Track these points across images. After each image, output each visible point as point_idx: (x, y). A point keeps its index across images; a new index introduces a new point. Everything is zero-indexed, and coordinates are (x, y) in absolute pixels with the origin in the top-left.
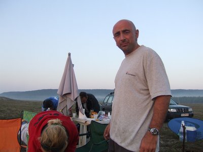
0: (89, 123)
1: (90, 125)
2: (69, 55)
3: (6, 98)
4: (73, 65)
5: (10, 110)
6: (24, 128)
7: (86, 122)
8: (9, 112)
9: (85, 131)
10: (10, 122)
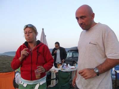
0: (57, 71)
1: (57, 73)
2: (43, 29)
3: (7, 56)
4: (46, 36)
5: (9, 62)
6: (17, 76)
7: (55, 71)
8: (8, 64)
9: (55, 77)
10: (8, 74)
